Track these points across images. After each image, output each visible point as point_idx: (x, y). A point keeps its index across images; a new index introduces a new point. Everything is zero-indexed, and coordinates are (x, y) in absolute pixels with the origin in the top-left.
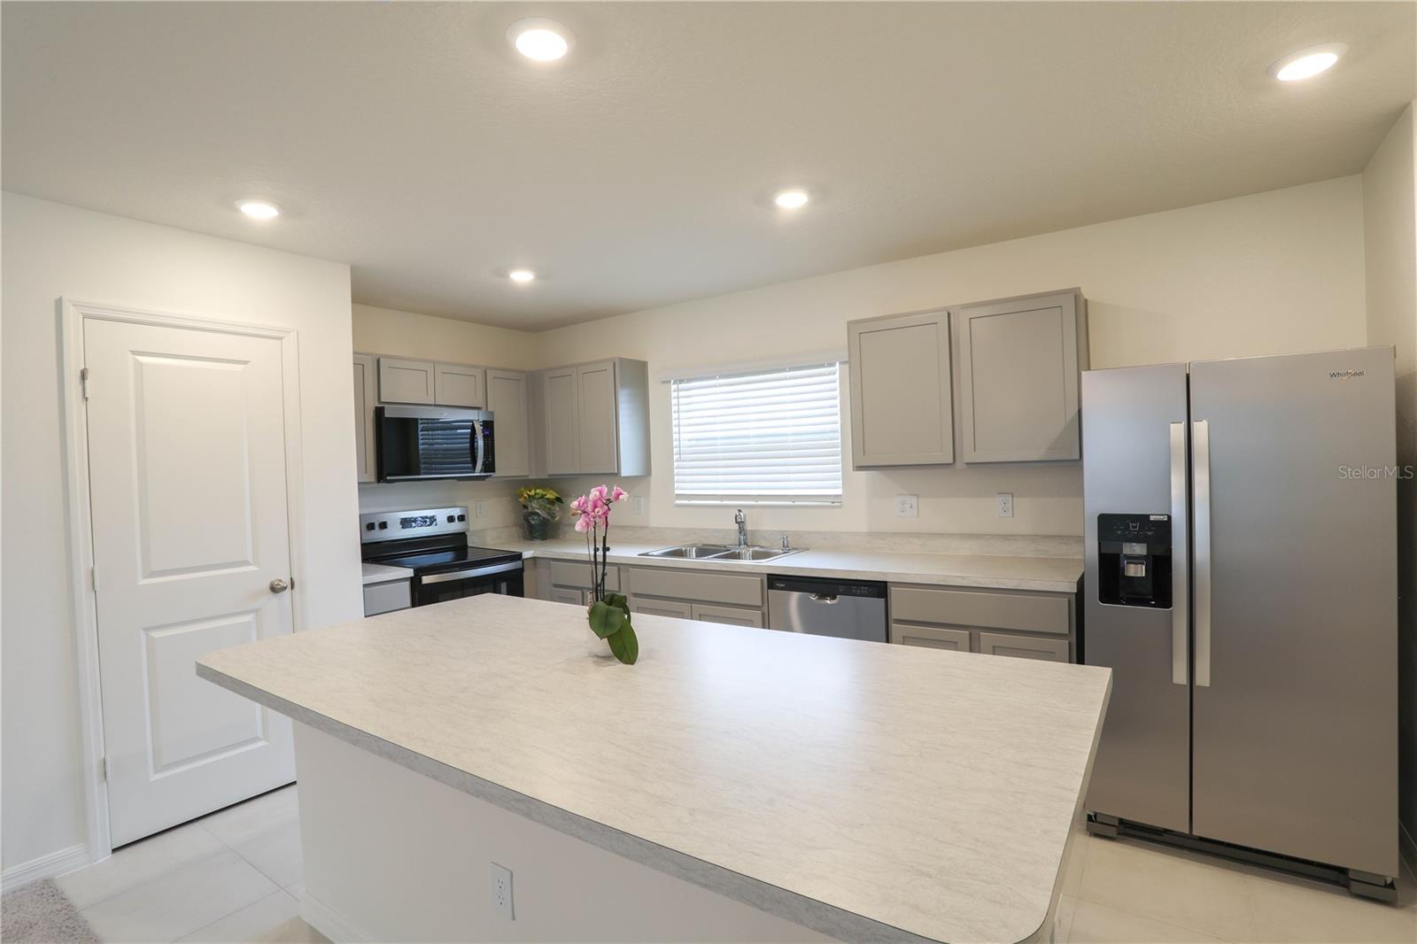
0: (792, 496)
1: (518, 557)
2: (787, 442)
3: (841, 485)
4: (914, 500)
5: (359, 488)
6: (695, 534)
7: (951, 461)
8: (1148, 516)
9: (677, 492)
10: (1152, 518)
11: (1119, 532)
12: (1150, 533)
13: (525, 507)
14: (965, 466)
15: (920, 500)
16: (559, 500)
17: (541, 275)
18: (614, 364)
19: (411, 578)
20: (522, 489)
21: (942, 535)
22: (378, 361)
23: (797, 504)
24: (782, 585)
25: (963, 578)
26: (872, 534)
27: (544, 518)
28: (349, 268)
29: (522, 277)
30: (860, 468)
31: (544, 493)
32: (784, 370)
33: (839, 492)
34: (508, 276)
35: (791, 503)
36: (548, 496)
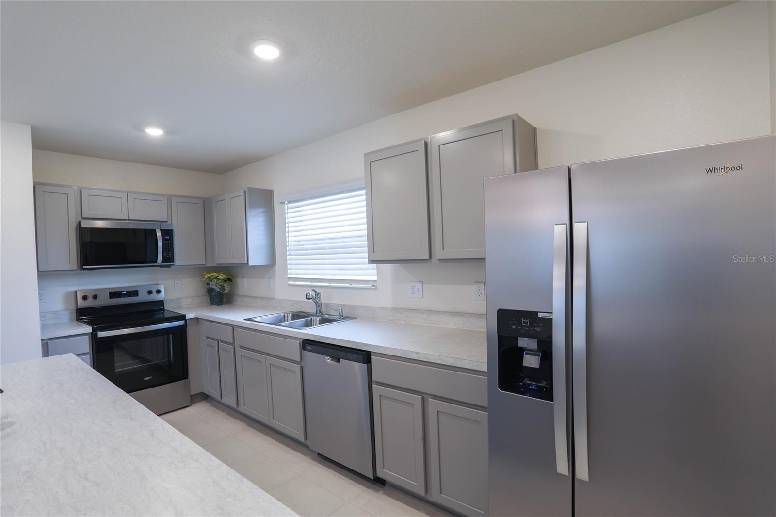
0: (349, 280)
1: (182, 317)
2: (345, 243)
3: (376, 273)
4: (419, 285)
5: (38, 275)
6: (297, 304)
7: (428, 258)
8: (536, 313)
9: (289, 276)
10: (540, 315)
11: (514, 327)
12: (538, 330)
13: (208, 284)
14: (438, 262)
15: (424, 285)
16: (229, 280)
17: (168, 132)
18: (245, 191)
19: (91, 333)
20: (205, 273)
21: (437, 312)
22: (81, 191)
23: (352, 286)
24: (310, 348)
25: (416, 353)
26: (394, 309)
27: (218, 292)
28: (30, 127)
29: (154, 132)
30: (372, 262)
31: (217, 276)
32: (343, 192)
33: (375, 278)
34: (143, 131)
35: (349, 285)
36: (220, 277)
